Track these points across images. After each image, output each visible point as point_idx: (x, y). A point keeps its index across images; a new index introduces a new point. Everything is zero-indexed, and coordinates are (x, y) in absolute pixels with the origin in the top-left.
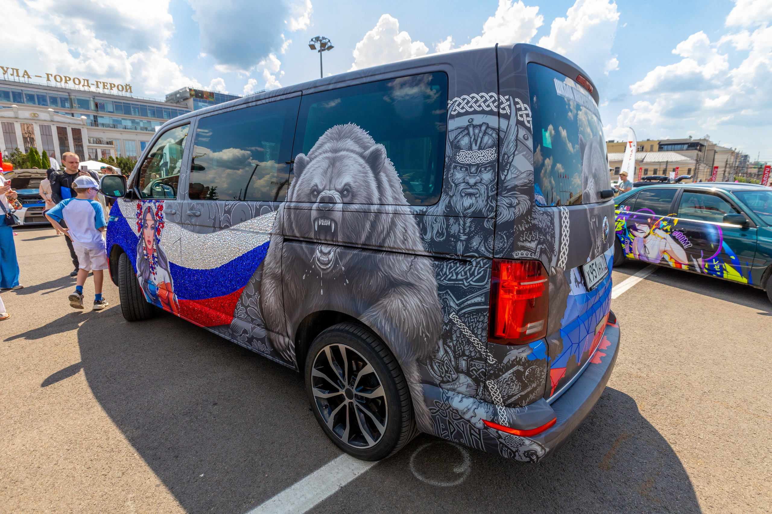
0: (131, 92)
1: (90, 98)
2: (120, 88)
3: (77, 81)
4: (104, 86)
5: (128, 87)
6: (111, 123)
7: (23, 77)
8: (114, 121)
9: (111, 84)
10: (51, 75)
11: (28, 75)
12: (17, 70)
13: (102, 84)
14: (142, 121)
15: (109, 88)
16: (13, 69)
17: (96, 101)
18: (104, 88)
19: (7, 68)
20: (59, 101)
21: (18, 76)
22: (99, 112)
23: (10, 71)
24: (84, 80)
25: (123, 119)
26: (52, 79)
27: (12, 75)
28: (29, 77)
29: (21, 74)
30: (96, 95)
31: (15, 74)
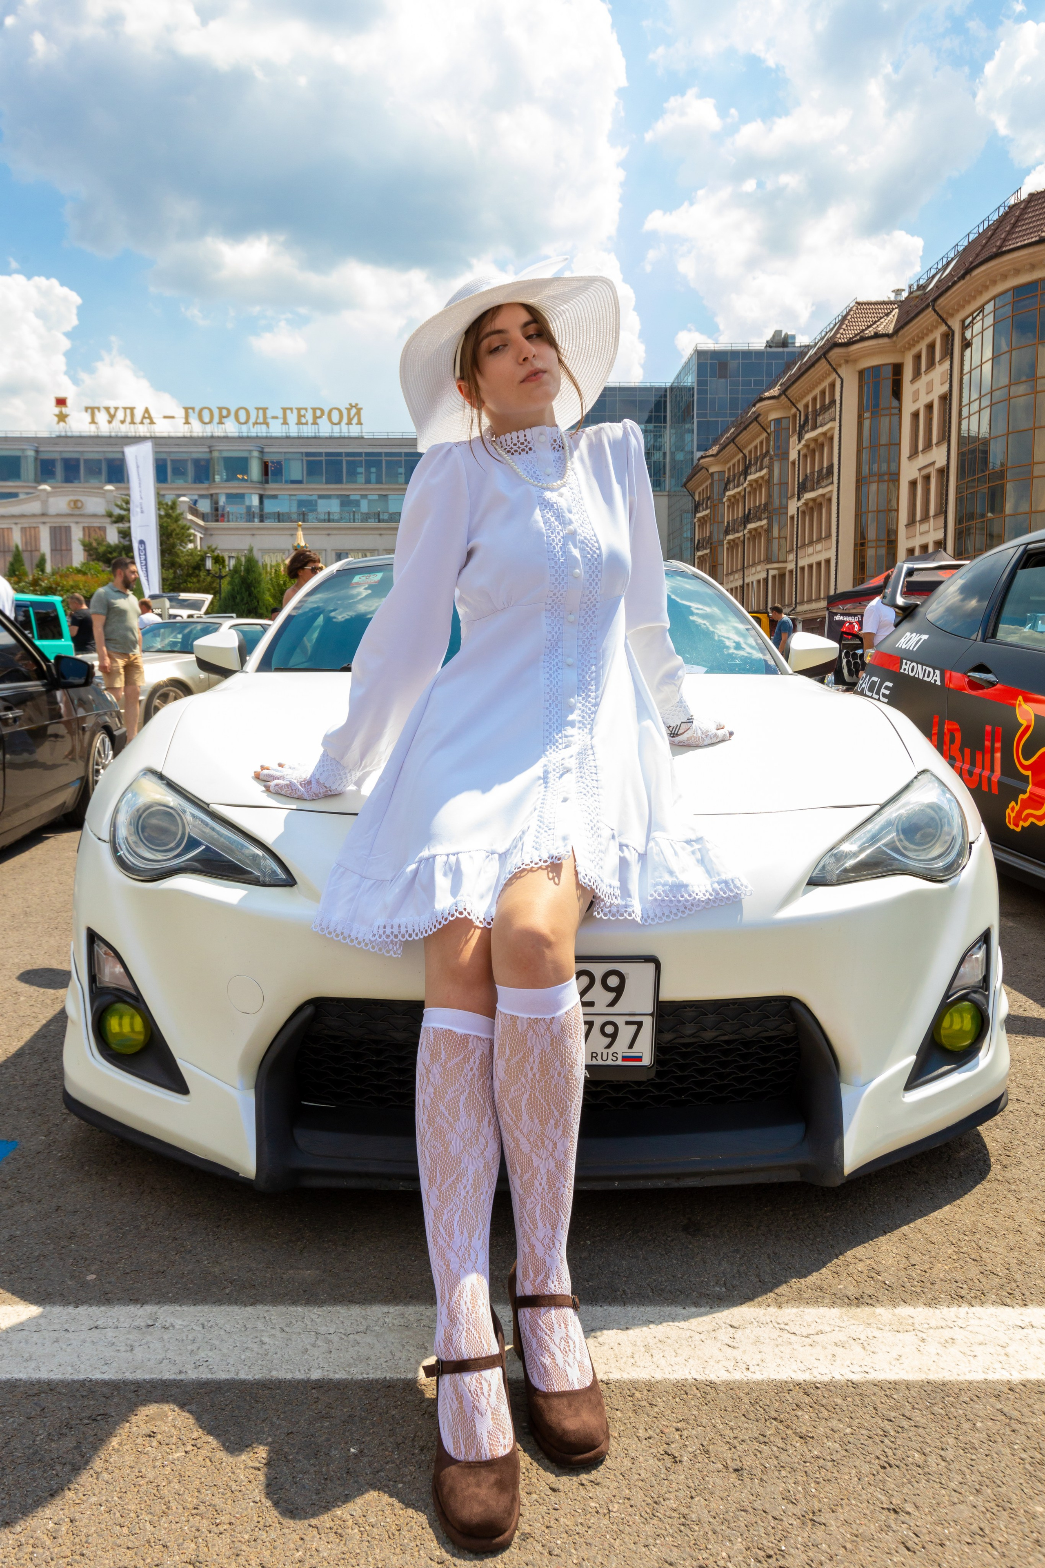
0: (360, 423)
1: (250, 451)
2: (335, 417)
3: (242, 416)
4: (300, 416)
5: (354, 411)
6: (294, 509)
7: (142, 423)
8: (301, 503)
9: (314, 410)
10: (193, 409)
11: (150, 418)
12: (132, 409)
13: (295, 411)
14: (364, 496)
15: (310, 421)
16: (125, 409)
17: (267, 458)
18: (299, 423)
19: (116, 409)
20: (190, 470)
21: (133, 422)
22: (271, 485)
23: (120, 415)
24: (258, 409)
25: (321, 497)
26: (195, 418)
27: (123, 422)
28: (152, 423)
29: (138, 418)
30: (264, 442)
31: (128, 419)
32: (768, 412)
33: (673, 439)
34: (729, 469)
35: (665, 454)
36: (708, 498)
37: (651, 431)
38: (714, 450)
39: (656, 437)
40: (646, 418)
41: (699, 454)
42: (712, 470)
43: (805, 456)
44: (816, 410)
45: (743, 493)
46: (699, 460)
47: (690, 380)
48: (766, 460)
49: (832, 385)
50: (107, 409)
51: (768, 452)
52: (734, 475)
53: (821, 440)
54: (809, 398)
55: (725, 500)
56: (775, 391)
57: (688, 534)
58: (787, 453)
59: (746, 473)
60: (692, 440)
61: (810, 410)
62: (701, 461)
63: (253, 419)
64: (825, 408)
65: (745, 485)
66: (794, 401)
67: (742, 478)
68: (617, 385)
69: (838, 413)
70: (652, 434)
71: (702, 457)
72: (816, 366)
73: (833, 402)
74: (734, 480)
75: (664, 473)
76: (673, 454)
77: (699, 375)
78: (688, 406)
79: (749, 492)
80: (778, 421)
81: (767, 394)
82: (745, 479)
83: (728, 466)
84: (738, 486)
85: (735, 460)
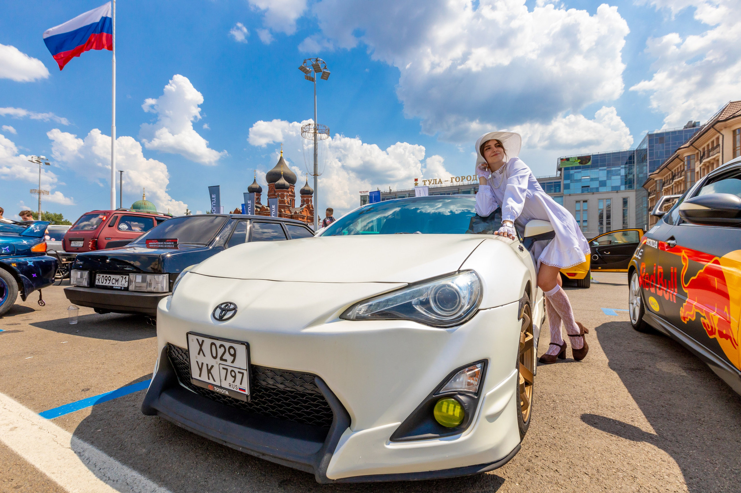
3: (469, 178)
7: (439, 183)
10: (454, 178)
11: (441, 182)
12: (436, 180)
16: (434, 180)
21: (436, 184)
23: (432, 182)
26: (454, 180)
27: (433, 184)
28: (441, 183)
29: (437, 182)
30: (475, 185)
31: (435, 183)
32: (683, 154)
33: (638, 170)
34: (665, 178)
35: (634, 175)
36: (655, 190)
37: (627, 167)
38: (657, 171)
39: (629, 169)
40: (625, 163)
41: (650, 174)
42: (655, 179)
43: (704, 169)
44: (709, 150)
45: (672, 187)
46: (650, 176)
47: (645, 146)
48: (683, 173)
49: (718, 139)
50: (429, 181)
51: (684, 170)
52: (667, 181)
53: (712, 162)
54: (705, 145)
55: (663, 190)
56: (687, 145)
57: (645, 205)
58: (694, 169)
59: (673, 179)
60: (647, 169)
61: (706, 149)
62: (651, 176)
63: (472, 179)
64: (713, 148)
65: (673, 184)
66: (697, 147)
67: (671, 181)
68: (611, 152)
69: (721, 150)
70: (628, 169)
71: (651, 175)
72: (708, 132)
73: (718, 145)
74: (667, 182)
75: (634, 183)
76: (638, 175)
77: (649, 143)
78: (645, 156)
79: (675, 187)
80: (689, 157)
81: (682, 147)
82: (673, 181)
83: (664, 177)
84: (669, 184)
85: (668, 174)
